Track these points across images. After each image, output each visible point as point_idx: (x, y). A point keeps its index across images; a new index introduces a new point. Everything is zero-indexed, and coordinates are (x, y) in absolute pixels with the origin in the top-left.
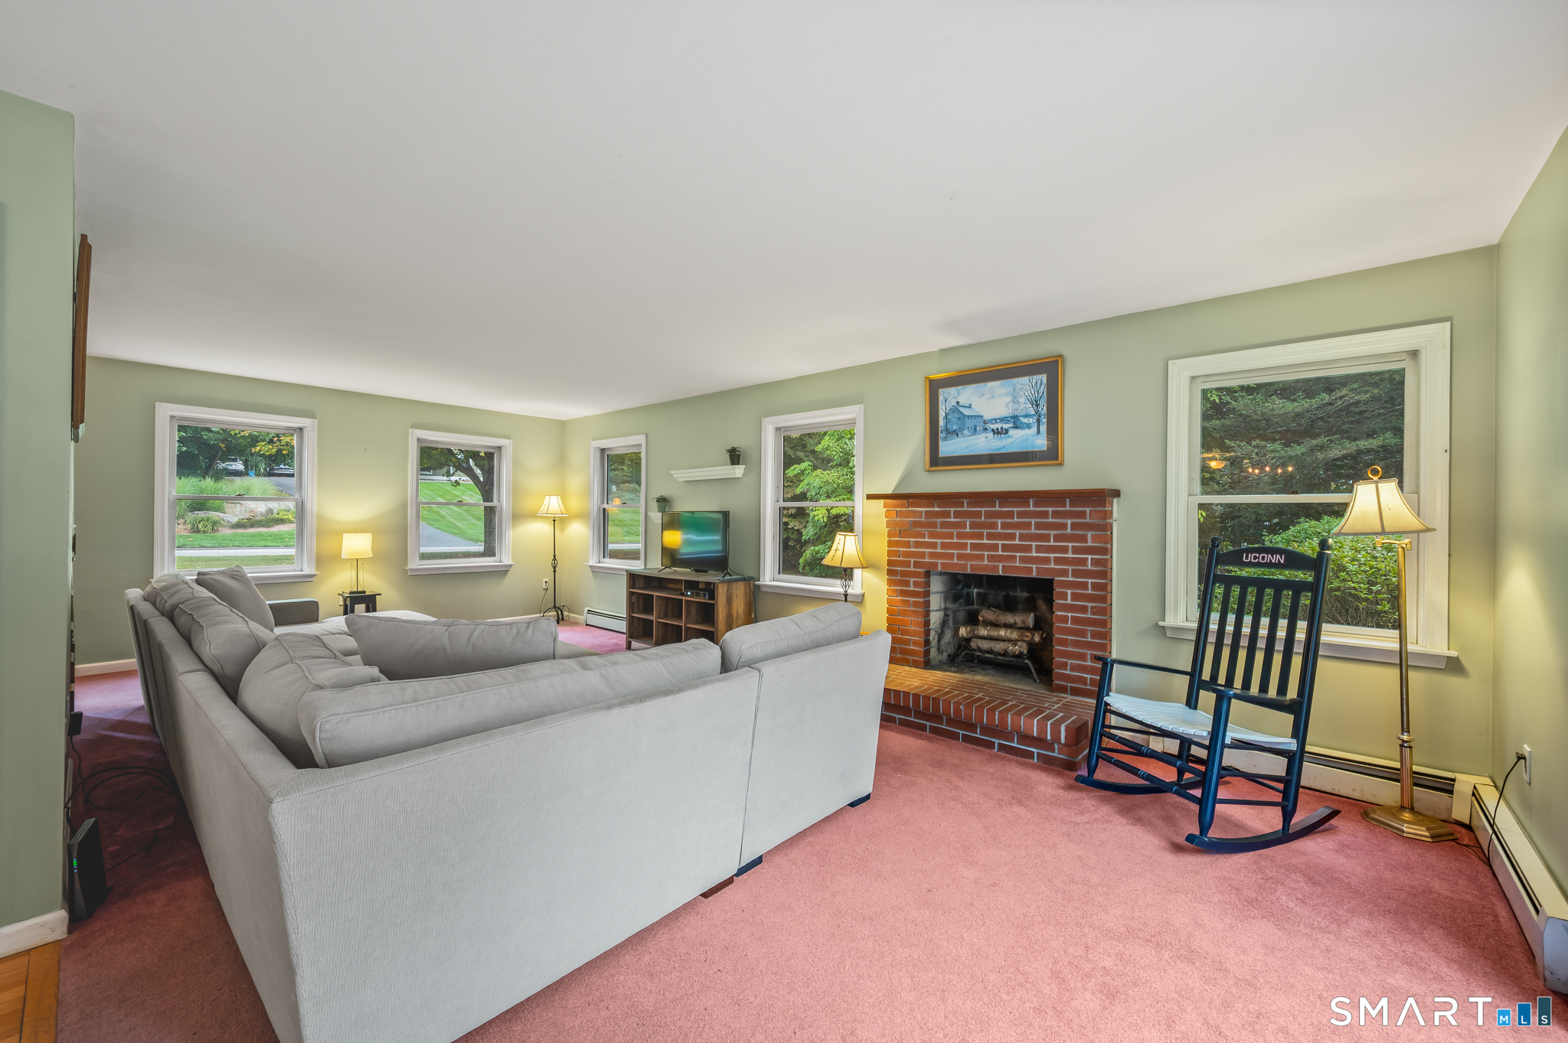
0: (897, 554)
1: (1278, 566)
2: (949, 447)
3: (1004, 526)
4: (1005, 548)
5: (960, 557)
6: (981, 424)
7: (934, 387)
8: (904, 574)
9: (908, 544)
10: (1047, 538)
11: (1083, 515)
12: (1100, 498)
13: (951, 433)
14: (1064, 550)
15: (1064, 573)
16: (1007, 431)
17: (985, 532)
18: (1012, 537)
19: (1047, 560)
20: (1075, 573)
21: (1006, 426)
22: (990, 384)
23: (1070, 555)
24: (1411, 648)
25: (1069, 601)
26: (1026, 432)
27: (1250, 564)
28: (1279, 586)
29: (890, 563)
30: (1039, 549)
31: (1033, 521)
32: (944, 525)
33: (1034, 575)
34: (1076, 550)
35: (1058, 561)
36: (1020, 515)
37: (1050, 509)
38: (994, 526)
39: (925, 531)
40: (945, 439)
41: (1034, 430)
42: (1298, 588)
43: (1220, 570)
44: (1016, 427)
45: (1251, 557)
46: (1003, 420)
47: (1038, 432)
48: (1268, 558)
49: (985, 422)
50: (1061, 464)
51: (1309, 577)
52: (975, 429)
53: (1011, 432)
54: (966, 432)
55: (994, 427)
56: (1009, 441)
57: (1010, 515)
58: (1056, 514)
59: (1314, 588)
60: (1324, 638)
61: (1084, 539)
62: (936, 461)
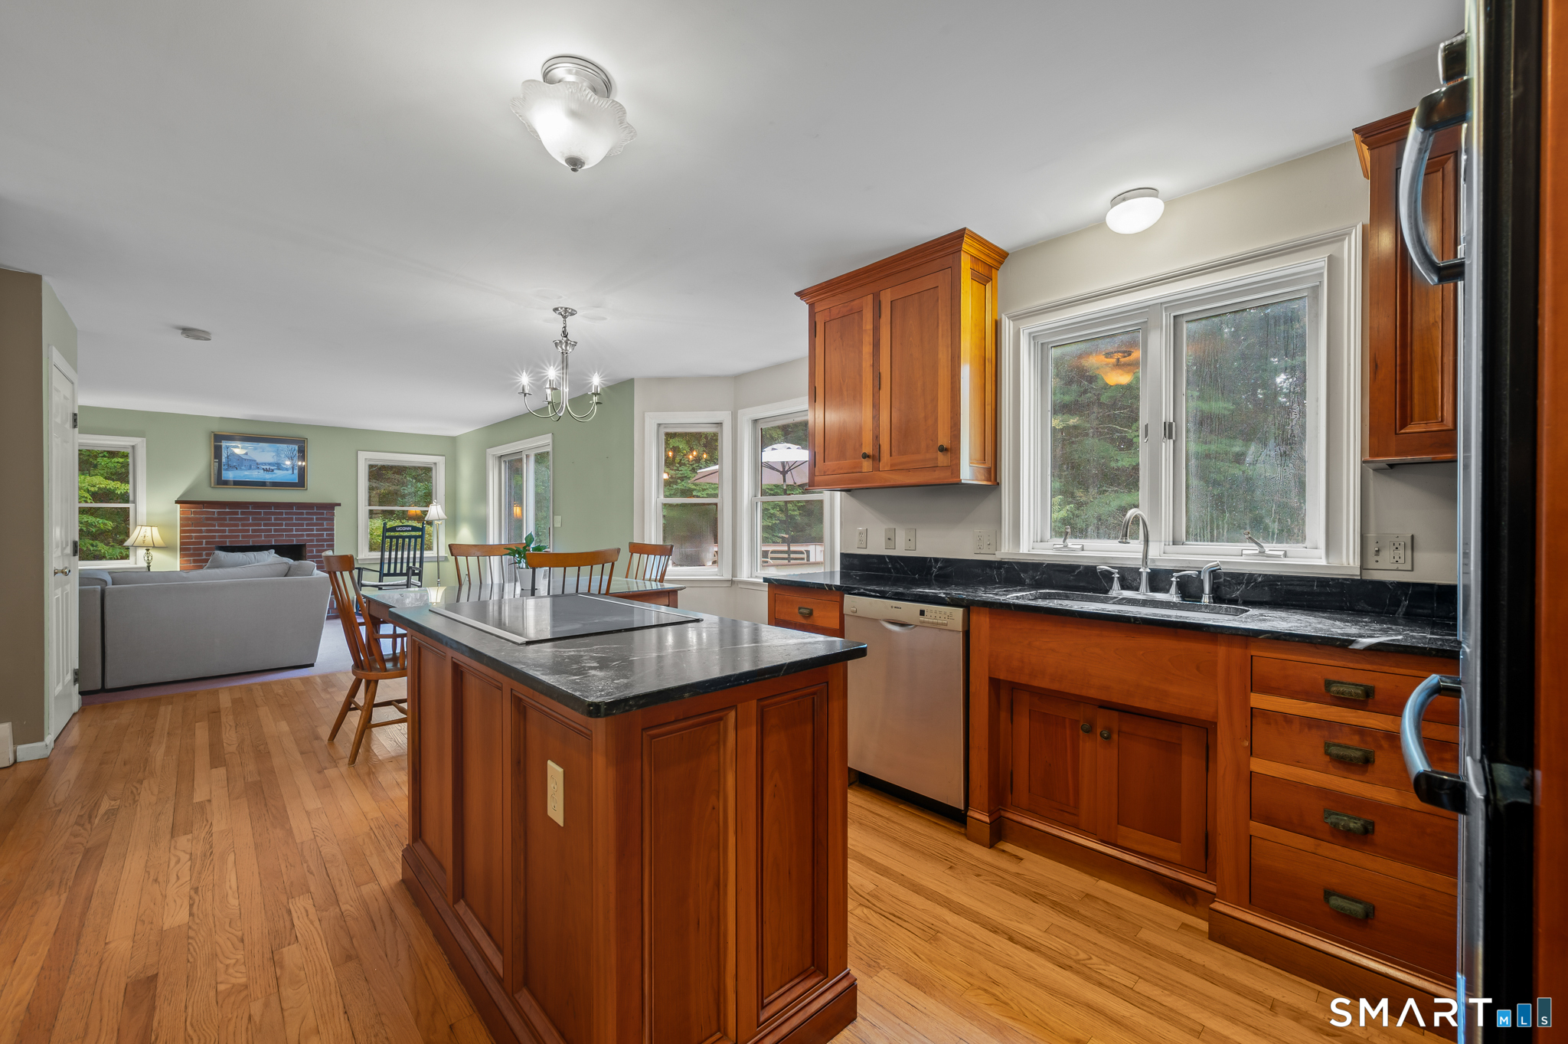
0: (190, 537)
1: (409, 531)
2: (229, 475)
3: (275, 519)
4: (275, 530)
5: (243, 537)
6: (253, 465)
7: (218, 439)
8: (195, 549)
9: (200, 531)
10: (302, 525)
11: (323, 514)
12: (331, 507)
13: (230, 467)
14: (312, 530)
15: (312, 541)
16: (273, 470)
17: (262, 523)
18: (281, 525)
19: (302, 535)
20: (317, 541)
21: (272, 468)
22: (261, 444)
23: (315, 532)
24: (440, 555)
25: (315, 553)
26: (286, 472)
27: (399, 531)
28: (410, 537)
29: (182, 544)
30: (297, 530)
31: (294, 517)
32: (231, 519)
33: (295, 543)
34: (317, 530)
35: (308, 535)
36: (287, 514)
37: (305, 511)
38: (270, 519)
39: (216, 523)
40: (227, 470)
41: (290, 472)
42: (416, 537)
43: (388, 534)
44: (279, 469)
45: (400, 529)
46: (270, 464)
47: (293, 473)
48: (405, 528)
49: (257, 464)
50: (307, 489)
51: (420, 533)
52: (251, 467)
53: (275, 471)
54: (243, 468)
55: (265, 467)
56: (274, 476)
57: (282, 514)
58: (307, 514)
59: (421, 537)
60: (425, 556)
61: (322, 524)
62: (221, 482)
